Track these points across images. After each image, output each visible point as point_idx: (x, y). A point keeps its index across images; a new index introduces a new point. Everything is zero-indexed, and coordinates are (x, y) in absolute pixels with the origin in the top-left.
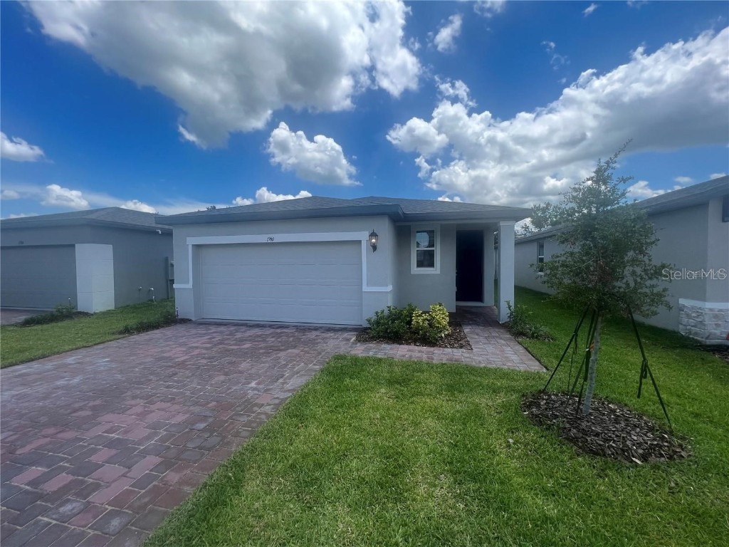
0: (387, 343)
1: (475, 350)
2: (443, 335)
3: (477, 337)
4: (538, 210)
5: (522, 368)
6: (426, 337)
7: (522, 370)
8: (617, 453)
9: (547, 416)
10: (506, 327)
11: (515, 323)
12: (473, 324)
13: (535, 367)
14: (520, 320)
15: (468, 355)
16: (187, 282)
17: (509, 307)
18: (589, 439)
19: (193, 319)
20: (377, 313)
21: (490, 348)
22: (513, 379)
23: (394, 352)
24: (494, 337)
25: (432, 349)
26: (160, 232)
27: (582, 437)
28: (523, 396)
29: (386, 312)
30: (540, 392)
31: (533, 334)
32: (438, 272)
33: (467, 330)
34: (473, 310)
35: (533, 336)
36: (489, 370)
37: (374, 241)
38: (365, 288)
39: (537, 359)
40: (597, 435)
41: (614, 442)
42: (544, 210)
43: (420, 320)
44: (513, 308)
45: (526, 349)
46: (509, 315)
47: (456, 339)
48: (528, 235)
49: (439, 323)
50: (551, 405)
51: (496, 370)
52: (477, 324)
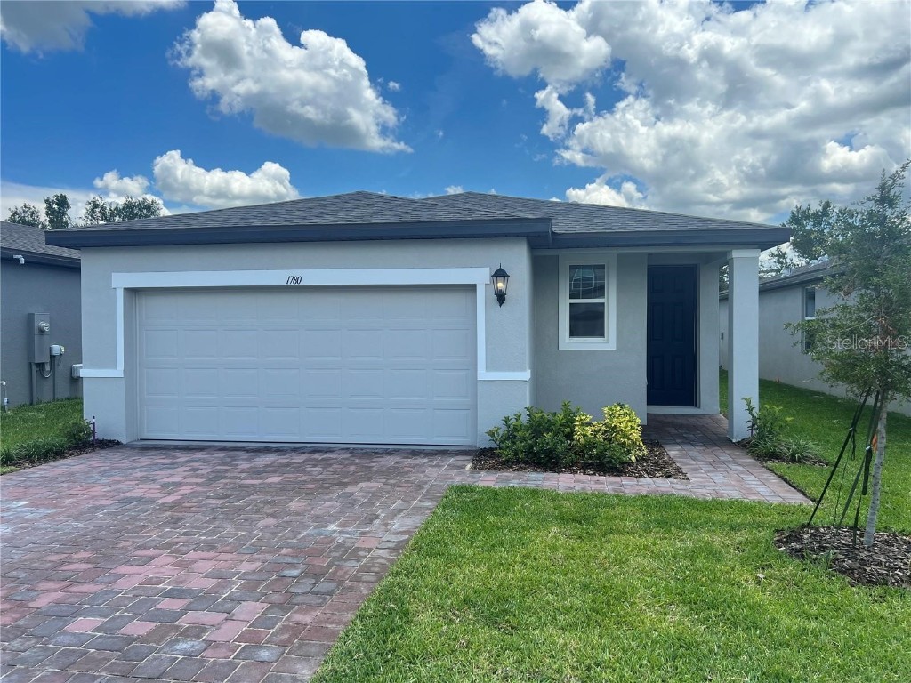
0: (534, 471)
1: (693, 480)
2: (633, 458)
3: (694, 463)
4: (807, 217)
5: (775, 501)
6: (604, 461)
7: (775, 503)
8: (902, 581)
9: (812, 550)
10: (743, 445)
11: (761, 437)
12: (685, 443)
13: (796, 499)
14: (770, 432)
15: (682, 487)
16: (114, 366)
17: (750, 410)
18: (868, 569)
19: (124, 441)
20: (507, 420)
21: (719, 478)
22: (760, 514)
23: (554, 482)
24: (724, 462)
25: (618, 479)
26: (22, 261)
27: (860, 568)
28: (777, 531)
29: (525, 420)
30: (803, 526)
31: (793, 455)
32: (612, 346)
33: (673, 452)
34: (680, 421)
35: (793, 460)
36: (721, 503)
37: (500, 285)
38: (483, 374)
39: (800, 491)
40: (879, 564)
41: (901, 570)
42: (819, 217)
43: (589, 430)
44: (756, 411)
45: (781, 477)
46: (750, 424)
47: (657, 464)
48: (785, 273)
49: (625, 436)
50: (818, 538)
51: (733, 503)
52: (691, 442)
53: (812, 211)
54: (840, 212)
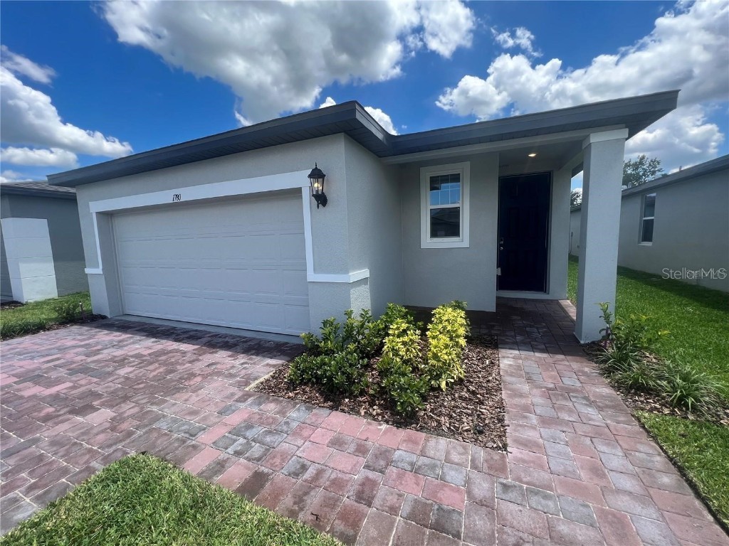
1: (513, 453)
16: (98, 267)
17: (607, 317)
19: (109, 317)
32: (466, 244)
37: (318, 186)
38: (312, 276)
42: (637, 165)
53: (632, 163)
54: (652, 161)
